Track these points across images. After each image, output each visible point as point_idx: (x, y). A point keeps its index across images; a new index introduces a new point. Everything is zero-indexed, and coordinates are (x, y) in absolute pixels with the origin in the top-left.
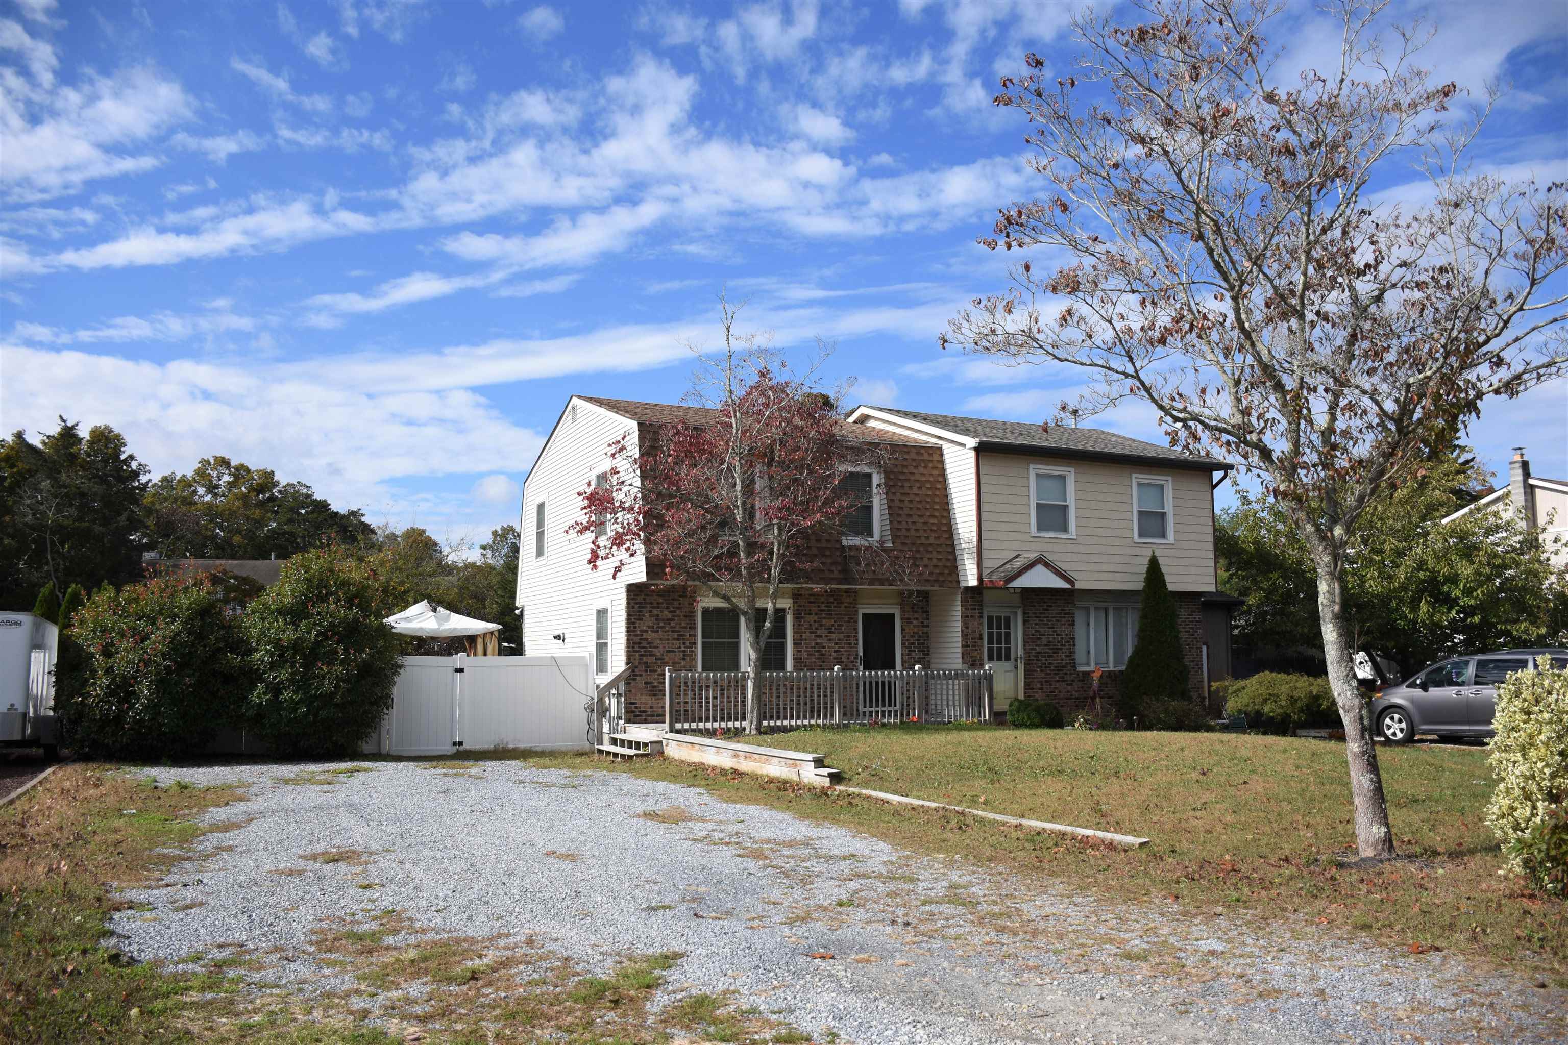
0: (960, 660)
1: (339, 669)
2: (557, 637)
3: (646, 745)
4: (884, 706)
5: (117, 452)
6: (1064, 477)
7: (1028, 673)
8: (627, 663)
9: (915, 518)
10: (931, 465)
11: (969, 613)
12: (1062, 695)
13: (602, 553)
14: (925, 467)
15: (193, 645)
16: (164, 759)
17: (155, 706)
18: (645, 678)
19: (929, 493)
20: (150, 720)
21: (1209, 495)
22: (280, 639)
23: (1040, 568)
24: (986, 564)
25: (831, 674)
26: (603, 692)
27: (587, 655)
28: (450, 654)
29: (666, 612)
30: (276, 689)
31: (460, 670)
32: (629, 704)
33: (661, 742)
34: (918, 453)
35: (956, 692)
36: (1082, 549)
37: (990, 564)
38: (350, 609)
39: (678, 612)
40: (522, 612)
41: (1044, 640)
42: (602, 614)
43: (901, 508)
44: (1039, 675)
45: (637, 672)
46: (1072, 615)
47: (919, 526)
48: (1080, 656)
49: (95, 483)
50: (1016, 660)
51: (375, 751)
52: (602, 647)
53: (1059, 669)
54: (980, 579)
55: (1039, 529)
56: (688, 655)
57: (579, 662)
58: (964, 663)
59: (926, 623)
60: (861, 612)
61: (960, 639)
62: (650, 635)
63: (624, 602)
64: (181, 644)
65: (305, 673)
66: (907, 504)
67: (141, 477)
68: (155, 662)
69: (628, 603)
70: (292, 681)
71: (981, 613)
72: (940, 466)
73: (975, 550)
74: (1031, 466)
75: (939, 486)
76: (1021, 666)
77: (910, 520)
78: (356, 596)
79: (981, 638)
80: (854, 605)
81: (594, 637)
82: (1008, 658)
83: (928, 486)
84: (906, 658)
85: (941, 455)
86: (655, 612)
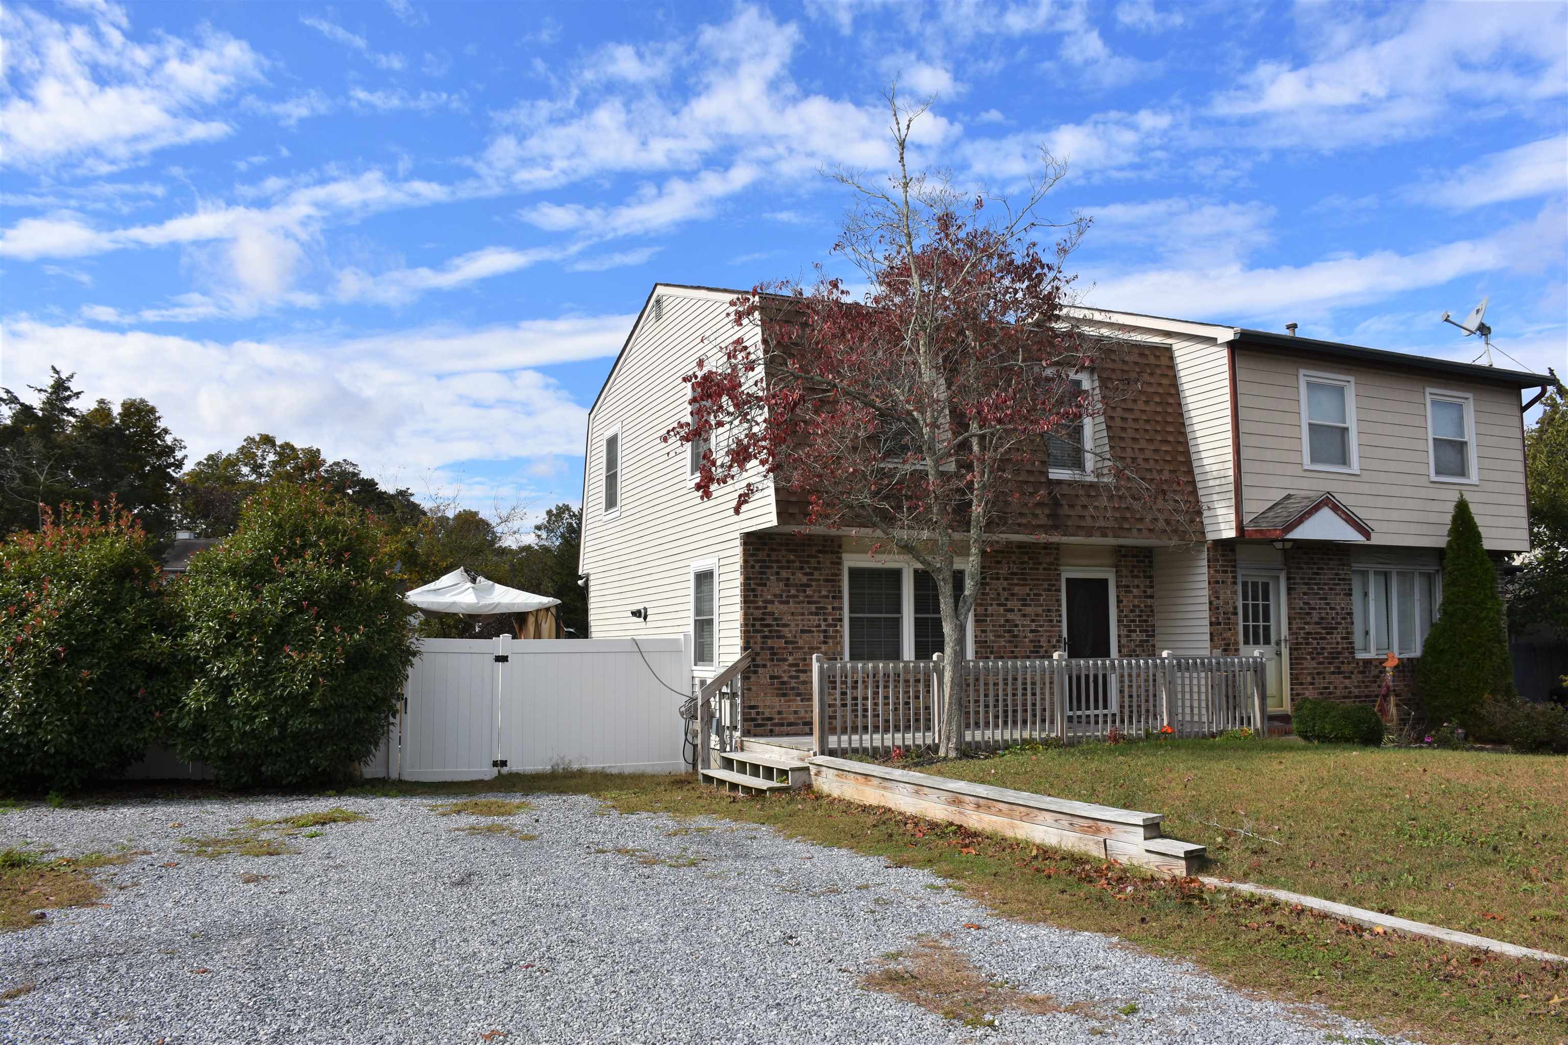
0: (1208, 644)
1: (316, 657)
2: (637, 614)
3: (783, 773)
4: (1096, 708)
5: (151, 425)
6: (1341, 389)
7: (1295, 662)
8: (745, 648)
9: (1143, 444)
10: (1158, 372)
11: (1219, 577)
12: (1338, 692)
13: (718, 472)
14: (1152, 374)
15: (100, 620)
16: (53, 794)
17: (35, 712)
18: (770, 669)
19: (1159, 409)
20: (24, 735)
21: (1517, 419)
22: (230, 612)
23: (1326, 513)
24: (1247, 507)
25: (1051, 663)
26: (711, 689)
27: (681, 636)
28: (489, 637)
29: (799, 575)
30: (224, 688)
31: (502, 659)
32: (748, 707)
33: (807, 769)
34: (1142, 355)
35: (1203, 689)
36: (1366, 489)
37: (1254, 507)
38: (337, 566)
39: (816, 575)
40: (587, 583)
41: (1315, 616)
42: (704, 579)
43: (1123, 429)
44: (1309, 664)
45: (759, 661)
46: (1348, 581)
47: (1148, 454)
48: (1358, 639)
49: (94, 443)
50: (1278, 643)
51: (381, 776)
52: (704, 626)
53: (1335, 655)
54: (1240, 528)
55: (1313, 460)
56: (830, 637)
57: (670, 647)
58: (1213, 647)
59: (1149, 591)
60: (1064, 576)
61: (1207, 614)
62: (776, 608)
63: (738, 560)
64: (81, 620)
65: (267, 663)
66: (1130, 424)
67: (177, 453)
68: (36, 645)
69: (745, 561)
70: (247, 676)
71: (1235, 577)
72: (1170, 373)
73: (1232, 487)
74: (1302, 372)
75: (1171, 401)
76: (1285, 652)
77: (1136, 446)
78: (347, 548)
79: (1236, 614)
80: (1054, 568)
81: (692, 613)
82: (1267, 641)
83: (1157, 399)
84: (1124, 641)
85: (1172, 358)
86: (784, 574)
